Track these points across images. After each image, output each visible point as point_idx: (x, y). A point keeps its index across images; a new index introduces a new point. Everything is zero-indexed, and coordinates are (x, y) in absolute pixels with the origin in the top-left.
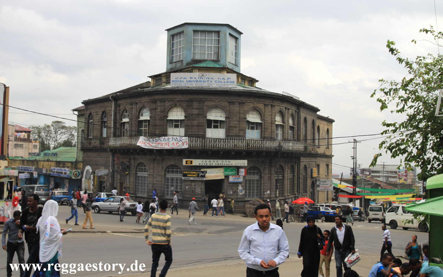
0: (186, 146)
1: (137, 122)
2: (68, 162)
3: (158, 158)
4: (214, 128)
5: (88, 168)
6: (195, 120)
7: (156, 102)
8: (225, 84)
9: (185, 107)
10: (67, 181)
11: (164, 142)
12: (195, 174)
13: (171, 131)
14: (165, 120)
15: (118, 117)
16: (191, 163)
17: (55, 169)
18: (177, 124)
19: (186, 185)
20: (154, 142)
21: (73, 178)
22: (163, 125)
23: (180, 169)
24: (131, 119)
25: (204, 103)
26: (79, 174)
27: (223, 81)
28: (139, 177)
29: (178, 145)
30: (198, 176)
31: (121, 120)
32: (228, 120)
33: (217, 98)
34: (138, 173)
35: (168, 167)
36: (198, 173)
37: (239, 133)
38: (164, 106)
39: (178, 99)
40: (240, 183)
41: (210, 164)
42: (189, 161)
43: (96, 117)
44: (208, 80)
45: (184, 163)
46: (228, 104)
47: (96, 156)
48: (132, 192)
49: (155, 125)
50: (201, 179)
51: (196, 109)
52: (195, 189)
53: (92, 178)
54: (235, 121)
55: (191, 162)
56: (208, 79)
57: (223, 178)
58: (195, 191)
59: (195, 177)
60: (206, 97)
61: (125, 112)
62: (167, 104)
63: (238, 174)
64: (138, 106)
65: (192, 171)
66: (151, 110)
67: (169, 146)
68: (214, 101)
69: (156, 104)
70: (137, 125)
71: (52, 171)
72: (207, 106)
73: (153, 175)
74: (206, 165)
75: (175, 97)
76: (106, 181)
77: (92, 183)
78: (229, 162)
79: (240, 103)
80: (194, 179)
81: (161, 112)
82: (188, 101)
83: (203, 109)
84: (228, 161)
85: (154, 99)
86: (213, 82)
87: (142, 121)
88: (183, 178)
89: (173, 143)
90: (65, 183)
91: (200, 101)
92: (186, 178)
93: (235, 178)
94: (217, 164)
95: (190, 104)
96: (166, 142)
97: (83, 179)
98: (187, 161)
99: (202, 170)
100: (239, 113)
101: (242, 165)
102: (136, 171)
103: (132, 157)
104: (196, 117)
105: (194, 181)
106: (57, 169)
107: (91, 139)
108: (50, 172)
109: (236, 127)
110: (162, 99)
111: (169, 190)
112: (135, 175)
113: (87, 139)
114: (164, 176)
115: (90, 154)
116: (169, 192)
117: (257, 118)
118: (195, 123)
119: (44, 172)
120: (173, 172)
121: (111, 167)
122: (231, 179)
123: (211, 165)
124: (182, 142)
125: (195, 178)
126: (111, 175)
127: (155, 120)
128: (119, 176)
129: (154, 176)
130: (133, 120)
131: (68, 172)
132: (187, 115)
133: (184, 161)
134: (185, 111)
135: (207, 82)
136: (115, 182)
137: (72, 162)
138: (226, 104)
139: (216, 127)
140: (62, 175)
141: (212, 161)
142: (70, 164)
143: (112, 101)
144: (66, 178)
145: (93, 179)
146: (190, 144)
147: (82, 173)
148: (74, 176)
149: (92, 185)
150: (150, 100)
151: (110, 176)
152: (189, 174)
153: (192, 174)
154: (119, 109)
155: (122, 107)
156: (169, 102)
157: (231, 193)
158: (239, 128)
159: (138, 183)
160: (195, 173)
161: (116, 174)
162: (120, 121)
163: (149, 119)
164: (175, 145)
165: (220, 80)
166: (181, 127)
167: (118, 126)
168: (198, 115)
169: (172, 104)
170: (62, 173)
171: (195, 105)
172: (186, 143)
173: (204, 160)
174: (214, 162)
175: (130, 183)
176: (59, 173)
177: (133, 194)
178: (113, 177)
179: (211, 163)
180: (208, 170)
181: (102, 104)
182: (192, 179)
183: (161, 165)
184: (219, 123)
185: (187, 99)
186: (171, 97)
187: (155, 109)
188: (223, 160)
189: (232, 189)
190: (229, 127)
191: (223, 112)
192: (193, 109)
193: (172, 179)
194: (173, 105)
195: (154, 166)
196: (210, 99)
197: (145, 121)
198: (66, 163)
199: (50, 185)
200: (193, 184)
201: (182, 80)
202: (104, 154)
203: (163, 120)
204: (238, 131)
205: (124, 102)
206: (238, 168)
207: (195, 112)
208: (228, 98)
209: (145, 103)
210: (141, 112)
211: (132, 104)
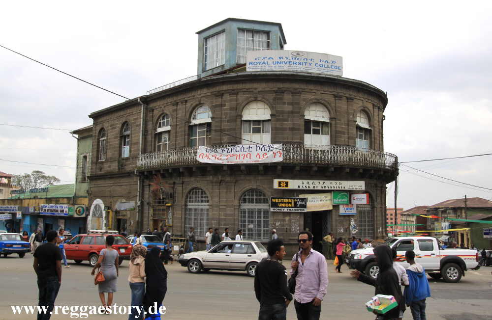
0: (279, 159)
1: (187, 128)
2: (63, 198)
3: (228, 179)
4: (313, 134)
5: (98, 202)
6: (288, 121)
7: (222, 95)
8: (329, 69)
9: (272, 101)
10: (63, 221)
11: (242, 153)
12: (290, 203)
13: (248, 137)
14: (239, 121)
15: (150, 126)
16: (287, 186)
17: (46, 207)
18: (257, 126)
19: (275, 221)
20: (225, 153)
21: (76, 216)
22: (234, 129)
23: (264, 195)
24: (174, 126)
25: (300, 95)
26: (84, 210)
27: (326, 65)
28: (190, 209)
29: (266, 157)
30: (296, 206)
31: (155, 130)
32: (333, 122)
33: (319, 88)
34: (188, 204)
35: (244, 194)
36: (296, 200)
37: (348, 143)
38: (237, 100)
39: (260, 90)
40: (353, 216)
41: (314, 187)
42: (283, 182)
43: (111, 132)
44: (305, 61)
45: (276, 185)
46: (333, 98)
47: (112, 185)
48: (179, 234)
49: (221, 131)
50: (300, 210)
51: (289, 104)
52: (290, 226)
53: (104, 215)
54: (342, 124)
55: (287, 183)
56: (305, 59)
57: (331, 208)
58: (290, 230)
59: (290, 207)
60: (303, 86)
61: (161, 118)
62: (242, 97)
63: (350, 203)
64: (188, 105)
65: (286, 198)
66: (213, 108)
67: (250, 158)
68: (315, 93)
69: (222, 98)
70: (187, 132)
71: (42, 209)
72: (304, 100)
73: (218, 206)
74: (308, 188)
75: (255, 85)
76: (130, 218)
77: (105, 222)
78: (340, 184)
79: (347, 98)
80: (288, 211)
81: (231, 109)
82: (276, 92)
83: (298, 104)
84: (338, 182)
85: (219, 92)
86: (313, 66)
87: (196, 125)
88: (272, 209)
89: (258, 154)
90: (59, 224)
91: (295, 92)
92: (277, 210)
93: (347, 209)
94: (323, 187)
95: (279, 96)
96: (246, 153)
97: (90, 218)
98: (280, 183)
99: (301, 196)
100: (348, 114)
101: (358, 188)
102: (186, 202)
103: (178, 180)
104: (289, 117)
105: (289, 214)
106: (49, 206)
107: (102, 163)
108: (39, 210)
109: (344, 133)
110: (233, 90)
111: (246, 228)
112: (183, 207)
113: (96, 164)
114: (238, 207)
115: (101, 183)
116: (247, 232)
117: (364, 123)
118: (288, 124)
119: (31, 210)
120: (252, 201)
121: (138, 197)
122: (342, 210)
123: (316, 188)
124: (272, 152)
125: (291, 209)
126: (139, 210)
127: (221, 122)
128: (151, 211)
129: (221, 207)
130: (178, 127)
131: (66, 210)
132: (275, 113)
133: (276, 182)
134: (272, 108)
135: (304, 64)
136: (145, 219)
137: (68, 198)
138: (331, 99)
139: (316, 132)
140: (56, 214)
141: (316, 182)
142: (65, 201)
143: (141, 105)
144: (61, 218)
145: (105, 217)
146: (286, 156)
147: (88, 209)
148: (77, 214)
149: (104, 225)
150: (211, 93)
151: (137, 210)
152: (281, 203)
153: (286, 203)
154: (152, 114)
155: (157, 113)
156: (244, 94)
157: (342, 231)
158: (348, 134)
159: (190, 219)
160: (290, 201)
161: (146, 207)
162: (153, 131)
163: (209, 120)
164: (261, 156)
165: (322, 63)
166: (263, 132)
167: (149, 138)
168: (292, 112)
169: (250, 97)
170: (57, 211)
171: (287, 97)
172: (278, 154)
173: (305, 181)
174: (319, 184)
175: (174, 220)
176: (51, 210)
177: (181, 236)
178: (141, 212)
179: (316, 186)
180: (310, 197)
181: (122, 113)
182: (286, 210)
183: (233, 191)
184: (321, 126)
185: (275, 89)
186: (248, 86)
187: (221, 105)
188: (331, 181)
189: (343, 225)
190: (336, 132)
191: (326, 111)
192: (284, 103)
193: (251, 212)
194: (253, 99)
195: (220, 192)
196: (308, 90)
197: (202, 125)
198: (61, 199)
199: (38, 227)
200: (287, 218)
201: (266, 61)
202: (124, 181)
203: (236, 121)
204: (346, 140)
205: (162, 103)
206: (350, 193)
207: (288, 108)
208: (333, 90)
209: (202, 99)
210: (194, 113)
211: (177, 104)
